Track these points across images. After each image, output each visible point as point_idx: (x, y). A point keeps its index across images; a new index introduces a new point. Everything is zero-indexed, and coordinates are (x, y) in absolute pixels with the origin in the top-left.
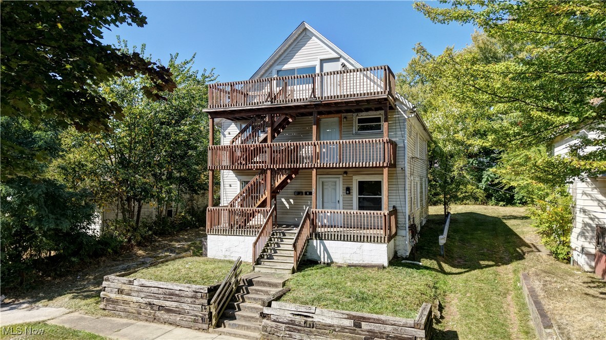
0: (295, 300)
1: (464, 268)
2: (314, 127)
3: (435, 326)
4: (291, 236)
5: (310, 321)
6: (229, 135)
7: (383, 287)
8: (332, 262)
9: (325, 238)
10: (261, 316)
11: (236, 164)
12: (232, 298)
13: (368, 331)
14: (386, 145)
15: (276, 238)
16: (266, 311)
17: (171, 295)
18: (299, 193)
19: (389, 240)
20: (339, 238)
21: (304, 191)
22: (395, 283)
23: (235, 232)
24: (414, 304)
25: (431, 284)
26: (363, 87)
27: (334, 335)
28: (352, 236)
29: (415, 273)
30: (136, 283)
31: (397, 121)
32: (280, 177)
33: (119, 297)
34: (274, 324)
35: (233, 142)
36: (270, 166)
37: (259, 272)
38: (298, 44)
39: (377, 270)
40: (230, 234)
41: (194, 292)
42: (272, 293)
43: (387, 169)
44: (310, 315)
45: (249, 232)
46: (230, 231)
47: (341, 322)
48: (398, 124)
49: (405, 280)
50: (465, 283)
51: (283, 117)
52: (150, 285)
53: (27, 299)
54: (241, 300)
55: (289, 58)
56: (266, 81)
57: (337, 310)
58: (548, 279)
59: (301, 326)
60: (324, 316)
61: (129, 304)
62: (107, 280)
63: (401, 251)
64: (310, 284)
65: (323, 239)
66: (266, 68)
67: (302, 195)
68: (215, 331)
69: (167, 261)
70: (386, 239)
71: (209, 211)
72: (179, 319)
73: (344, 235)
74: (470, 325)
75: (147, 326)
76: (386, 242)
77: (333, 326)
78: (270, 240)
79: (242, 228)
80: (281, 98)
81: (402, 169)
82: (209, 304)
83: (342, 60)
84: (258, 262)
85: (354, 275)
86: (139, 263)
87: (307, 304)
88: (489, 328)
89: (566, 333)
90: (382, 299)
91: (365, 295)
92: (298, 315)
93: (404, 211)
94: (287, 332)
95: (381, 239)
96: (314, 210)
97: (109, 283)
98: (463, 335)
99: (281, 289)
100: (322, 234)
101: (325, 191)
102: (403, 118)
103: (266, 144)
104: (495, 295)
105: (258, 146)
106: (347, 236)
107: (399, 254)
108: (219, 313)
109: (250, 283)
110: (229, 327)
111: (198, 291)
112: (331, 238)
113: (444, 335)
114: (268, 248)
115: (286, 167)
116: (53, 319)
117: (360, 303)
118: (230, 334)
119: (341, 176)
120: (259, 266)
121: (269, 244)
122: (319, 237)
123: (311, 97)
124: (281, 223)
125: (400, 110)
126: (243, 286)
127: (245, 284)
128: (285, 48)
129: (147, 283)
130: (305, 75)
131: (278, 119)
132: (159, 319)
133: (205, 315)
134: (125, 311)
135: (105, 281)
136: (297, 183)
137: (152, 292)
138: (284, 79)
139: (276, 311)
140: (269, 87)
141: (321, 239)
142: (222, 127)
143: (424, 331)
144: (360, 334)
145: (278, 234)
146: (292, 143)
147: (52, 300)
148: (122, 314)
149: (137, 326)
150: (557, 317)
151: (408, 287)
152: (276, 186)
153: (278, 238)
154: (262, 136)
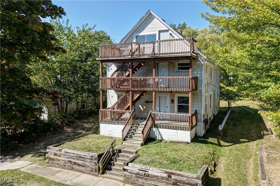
0: (140, 162)
1: (231, 143)
2: (154, 70)
3: (210, 176)
4: (142, 125)
5: (147, 173)
6: (111, 70)
7: (186, 155)
8: (163, 140)
9: (159, 127)
10: (123, 170)
11: (114, 87)
12: (110, 159)
13: (175, 180)
14: (191, 80)
15: (135, 126)
16: (126, 167)
17: (80, 157)
18: (147, 102)
19: (191, 129)
20: (166, 127)
21: (150, 101)
22: (193, 153)
23: (114, 122)
24: (201, 164)
25: (212, 152)
26: (179, 50)
27: (158, 181)
28: (173, 127)
29: (204, 146)
30: (63, 150)
31: (198, 66)
32: (137, 95)
33: (55, 157)
34: (129, 174)
35: (112, 75)
36: (131, 89)
37: (125, 145)
38: (147, 22)
39: (184, 144)
40: (111, 123)
41: (91, 156)
42: (130, 157)
43: (191, 93)
44: (147, 170)
45: (121, 123)
46: (111, 122)
47: (162, 175)
48: (199, 67)
49: (198, 150)
50: (230, 151)
51: (138, 63)
52: (70, 152)
53: (10, 157)
54: (115, 160)
55: (143, 29)
56: (129, 44)
57: (161, 169)
58: (271, 151)
59: (142, 176)
60: (154, 171)
61: (60, 161)
62: (49, 148)
63: (199, 133)
64: (149, 153)
65: (158, 127)
66: (130, 35)
67: (149, 103)
68: (101, 176)
69: (80, 137)
70: (190, 129)
71: (100, 111)
72: (84, 169)
73: (169, 126)
74: (228, 175)
75: (69, 172)
76: (190, 130)
77: (158, 176)
78: (131, 127)
79: (118, 120)
80: (137, 53)
81: (200, 91)
82: (98, 163)
83: (170, 32)
84: (124, 140)
85: (172, 148)
86: (66, 136)
87: (146, 164)
88: (237, 177)
89: (271, 183)
90: (184, 162)
91: (176, 160)
92: (141, 170)
93: (200, 113)
94: (136, 178)
95: (187, 129)
96: (154, 113)
97: (50, 150)
98: (223, 181)
99: (134, 155)
100: (158, 125)
101: (161, 101)
102: (201, 64)
103: (129, 77)
104: (244, 158)
105: (125, 79)
106: (170, 126)
107: (198, 135)
108: (103, 167)
109: (120, 151)
110: (108, 174)
111: (93, 156)
112: (162, 127)
113: (214, 180)
114: (130, 132)
115: (140, 90)
116: (23, 168)
117: (173, 165)
118: (108, 178)
119: (169, 94)
120: (125, 141)
121: (131, 130)
122: (156, 126)
123: (152, 54)
124: (138, 117)
125: (200, 59)
126: (116, 153)
127: (117, 152)
128: (140, 24)
129: (69, 151)
130: (149, 41)
131: (135, 64)
132: (75, 169)
133: (96, 168)
134: (58, 164)
135: (48, 149)
136: (146, 97)
137: (71, 156)
138: (138, 43)
139: (131, 168)
140: (130, 46)
141: (157, 128)
142: (108, 66)
143: (201, 181)
144: (171, 181)
145: (136, 124)
146: (143, 77)
147: (23, 157)
148: (56, 165)
149: (64, 172)
150: (269, 174)
151: (199, 155)
152: (135, 99)
153: (135, 127)
154: (127, 73)
